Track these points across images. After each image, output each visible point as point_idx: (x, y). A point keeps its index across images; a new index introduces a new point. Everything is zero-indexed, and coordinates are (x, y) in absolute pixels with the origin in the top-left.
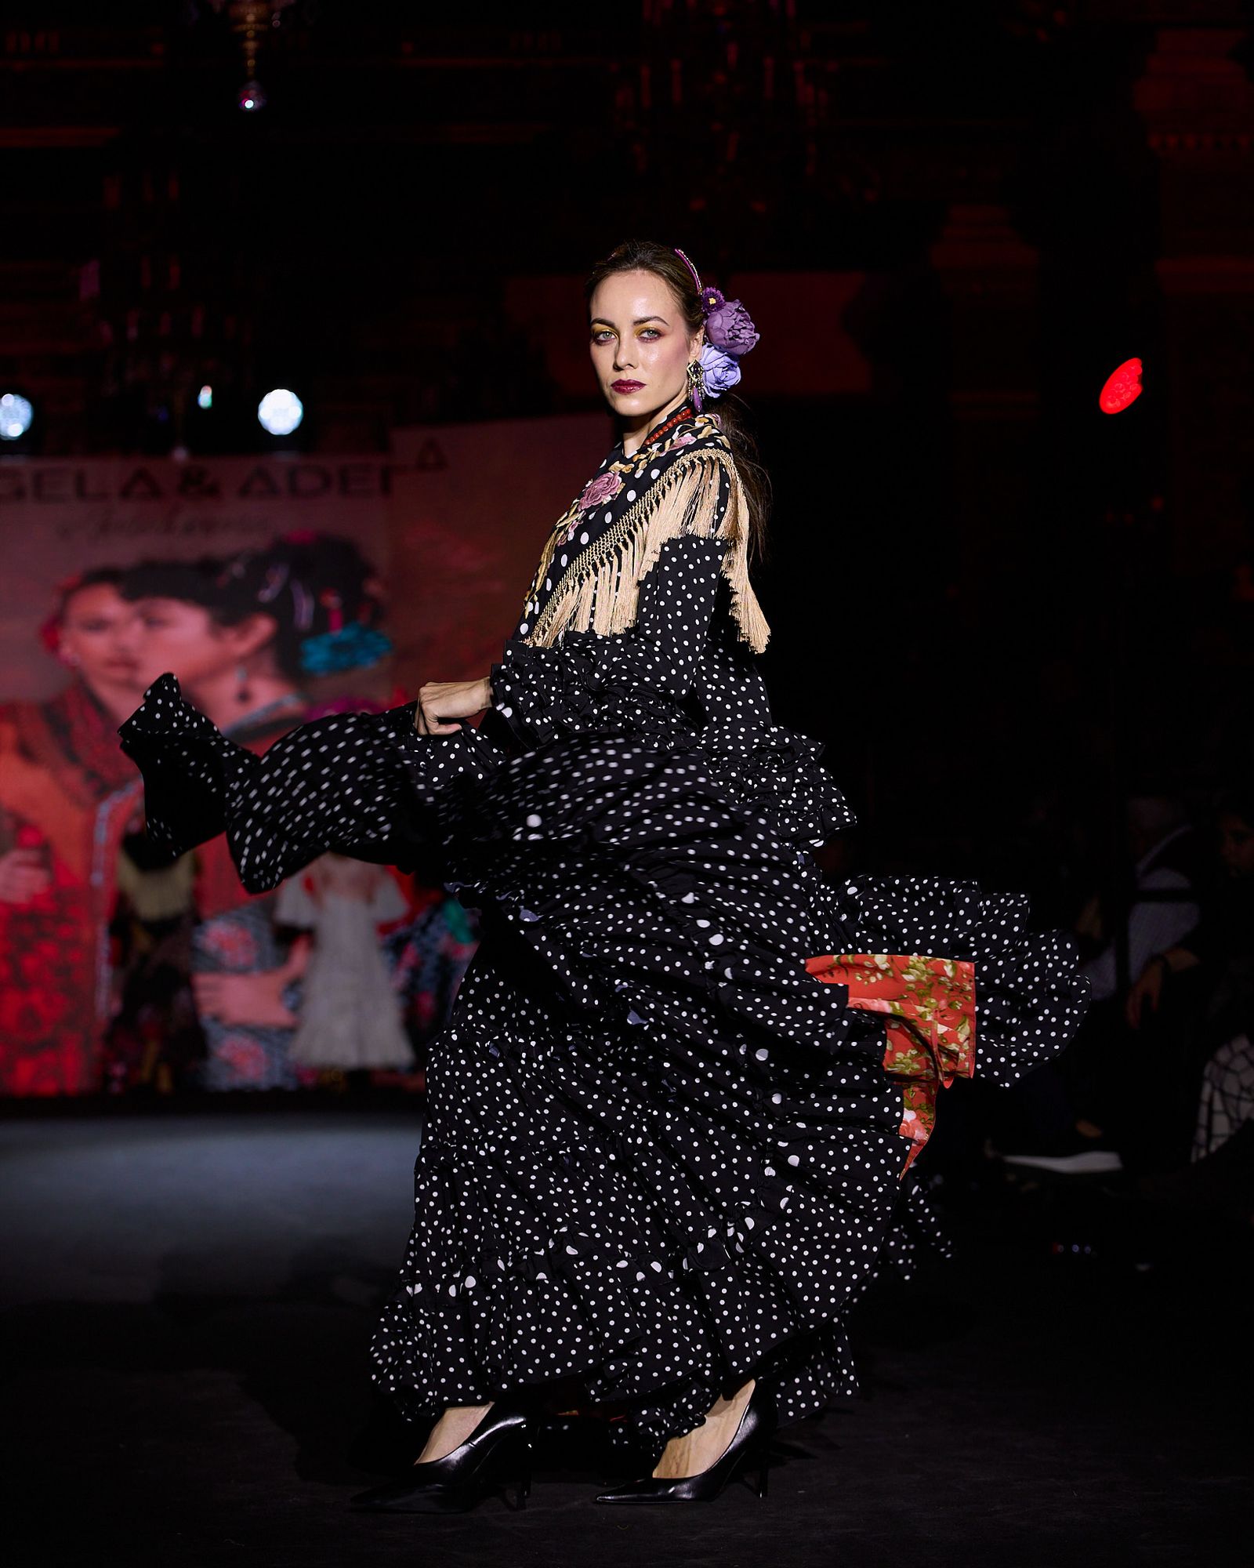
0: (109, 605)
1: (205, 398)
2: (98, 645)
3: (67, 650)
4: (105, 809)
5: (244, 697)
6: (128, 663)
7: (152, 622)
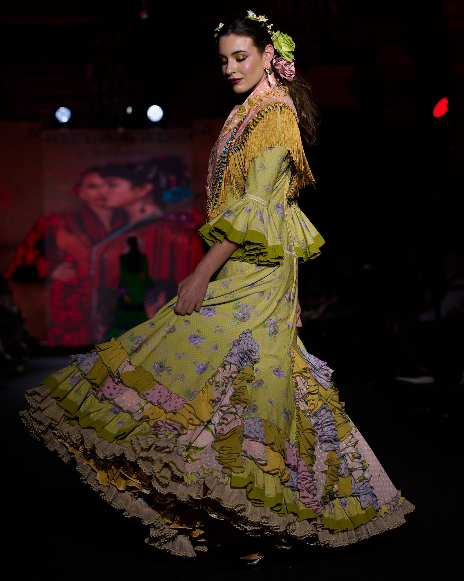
0: (97, 180)
1: (129, 110)
2: (93, 193)
3: (83, 195)
4: (95, 249)
5: (143, 211)
6: (103, 199)
7: (112, 185)
